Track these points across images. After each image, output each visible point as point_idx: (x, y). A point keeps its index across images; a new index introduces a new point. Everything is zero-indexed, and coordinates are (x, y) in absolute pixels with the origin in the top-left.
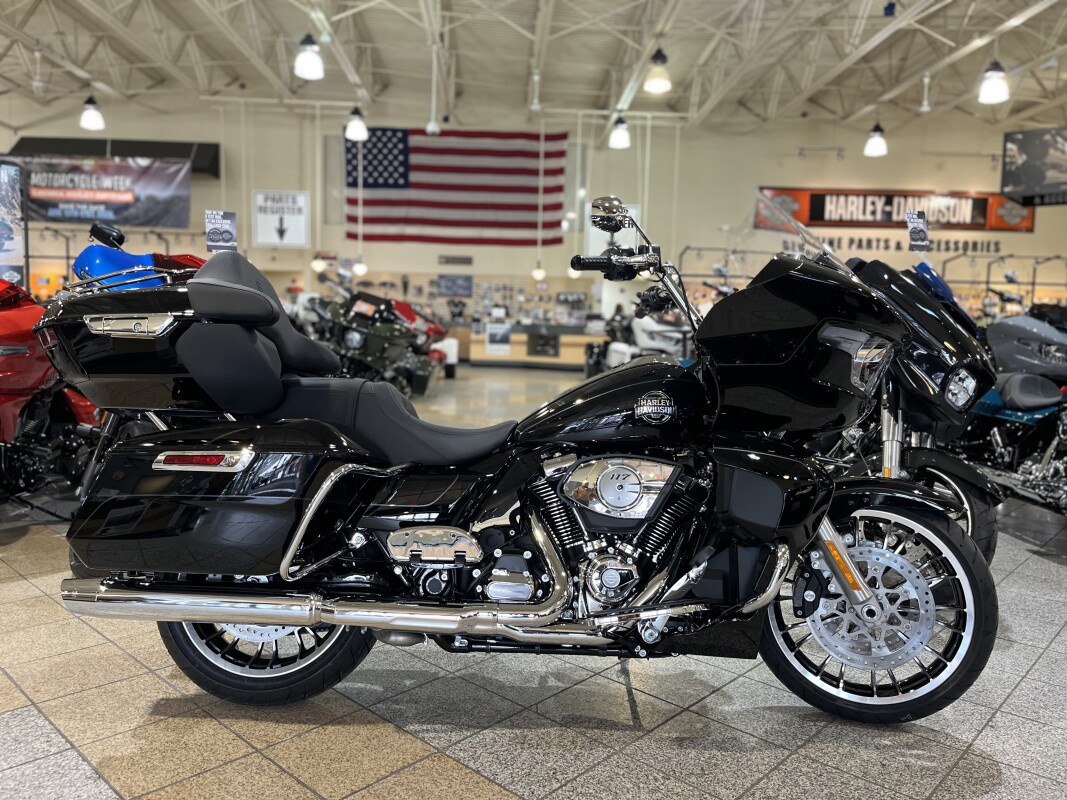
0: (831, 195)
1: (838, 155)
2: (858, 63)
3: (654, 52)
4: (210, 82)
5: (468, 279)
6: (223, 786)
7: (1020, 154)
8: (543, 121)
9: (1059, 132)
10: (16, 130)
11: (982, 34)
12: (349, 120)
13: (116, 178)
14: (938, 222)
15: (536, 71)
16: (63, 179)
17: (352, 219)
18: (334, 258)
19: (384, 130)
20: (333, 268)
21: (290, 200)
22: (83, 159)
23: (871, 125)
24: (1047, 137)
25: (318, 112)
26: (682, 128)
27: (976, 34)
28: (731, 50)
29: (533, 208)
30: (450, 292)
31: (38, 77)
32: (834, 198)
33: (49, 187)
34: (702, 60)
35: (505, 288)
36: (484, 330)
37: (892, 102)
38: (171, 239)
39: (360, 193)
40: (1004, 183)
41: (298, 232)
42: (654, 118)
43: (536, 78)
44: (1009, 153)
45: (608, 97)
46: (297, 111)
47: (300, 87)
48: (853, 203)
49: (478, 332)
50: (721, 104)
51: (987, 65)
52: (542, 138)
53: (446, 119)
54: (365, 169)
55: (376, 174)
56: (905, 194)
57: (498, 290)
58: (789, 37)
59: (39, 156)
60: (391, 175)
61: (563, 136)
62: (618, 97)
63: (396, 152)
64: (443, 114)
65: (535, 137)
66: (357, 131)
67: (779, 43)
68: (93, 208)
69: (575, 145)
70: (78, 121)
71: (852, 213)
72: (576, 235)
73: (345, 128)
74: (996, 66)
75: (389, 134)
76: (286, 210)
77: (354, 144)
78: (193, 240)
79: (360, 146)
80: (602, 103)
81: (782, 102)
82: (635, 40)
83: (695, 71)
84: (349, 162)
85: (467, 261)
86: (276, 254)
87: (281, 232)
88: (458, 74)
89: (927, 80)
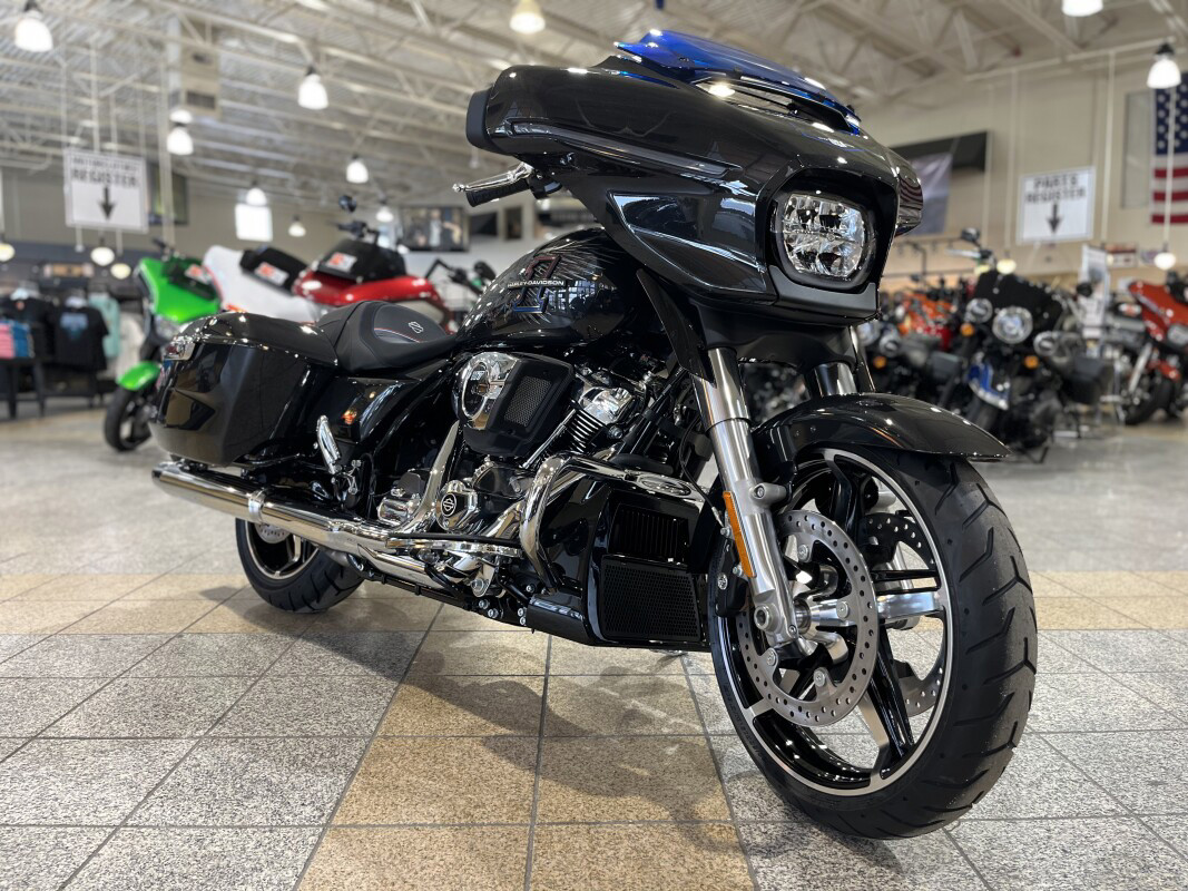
4: (980, 58)
12: (1152, 63)
18: (1133, 251)
20: (1131, 264)
21: (1069, 181)
25: (1112, 64)
38: (927, 247)
39: (1171, 162)
41: (1077, 217)
46: (1086, 67)
54: (1183, 128)
76: (1062, 194)
79: (1171, 93)
84: (1161, 122)
86: (1051, 252)
87: (1054, 223)
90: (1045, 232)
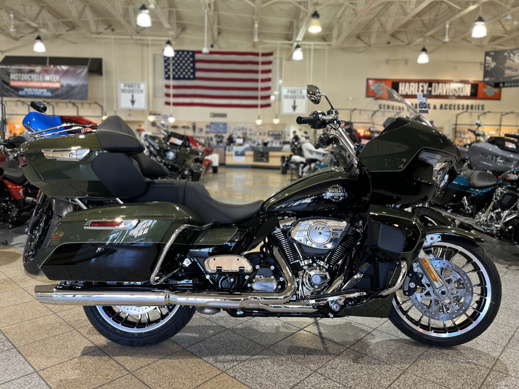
0: (402, 82)
1: (406, 63)
2: (414, 17)
3: (313, 12)
4: (97, 29)
5: (225, 124)
6: (82, 364)
7: (493, 62)
8: (261, 46)
9: (511, 51)
10: (3, 52)
11: (474, 3)
12: (165, 47)
13: (52, 75)
14: (454, 95)
15: (256, 22)
16: (26, 77)
17: (168, 95)
18: (159, 115)
19: (183, 51)
20: (159, 119)
21: (137, 86)
22: (35, 66)
23: (421, 48)
24: (506, 54)
25: (150, 42)
26: (329, 50)
27: (471, 4)
28: (352, 11)
29: (256, 89)
30: (216, 131)
31: (12, 27)
32: (404, 84)
33: (19, 80)
34: (338, 16)
35: (243, 129)
36: (232, 149)
37: (431, 36)
38: (79, 105)
39: (172, 83)
40: (485, 76)
41: (141, 102)
42: (315, 45)
43: (256, 26)
44: (487, 62)
45: (292, 35)
46: (140, 42)
47: (141, 30)
48: (412, 86)
49: (229, 151)
50: (348, 37)
51: (476, 19)
52: (260, 55)
53: (212, 46)
54: (174, 70)
55: (179, 73)
56: (438, 82)
57: (239, 130)
58: (381, 4)
59: (14, 65)
60: (187, 73)
61: (271, 54)
62: (297, 34)
63: (189, 62)
64: (211, 43)
65: (257, 54)
66: (169, 52)
67: (375, 7)
68: (41, 91)
69: (276, 58)
70: (32, 48)
71: (412, 91)
72: (277, 103)
73: (163, 50)
74: (480, 19)
75: (186, 53)
76: (135, 91)
77: (168, 58)
78: (90, 106)
79: (171, 59)
80: (289, 38)
81: (378, 37)
82: (304, 7)
83: (335, 21)
84: (166, 67)
85: (224, 115)
86: (131, 113)
87: (133, 102)
88: (219, 23)
89: (447, 26)
90: (129, 105)
